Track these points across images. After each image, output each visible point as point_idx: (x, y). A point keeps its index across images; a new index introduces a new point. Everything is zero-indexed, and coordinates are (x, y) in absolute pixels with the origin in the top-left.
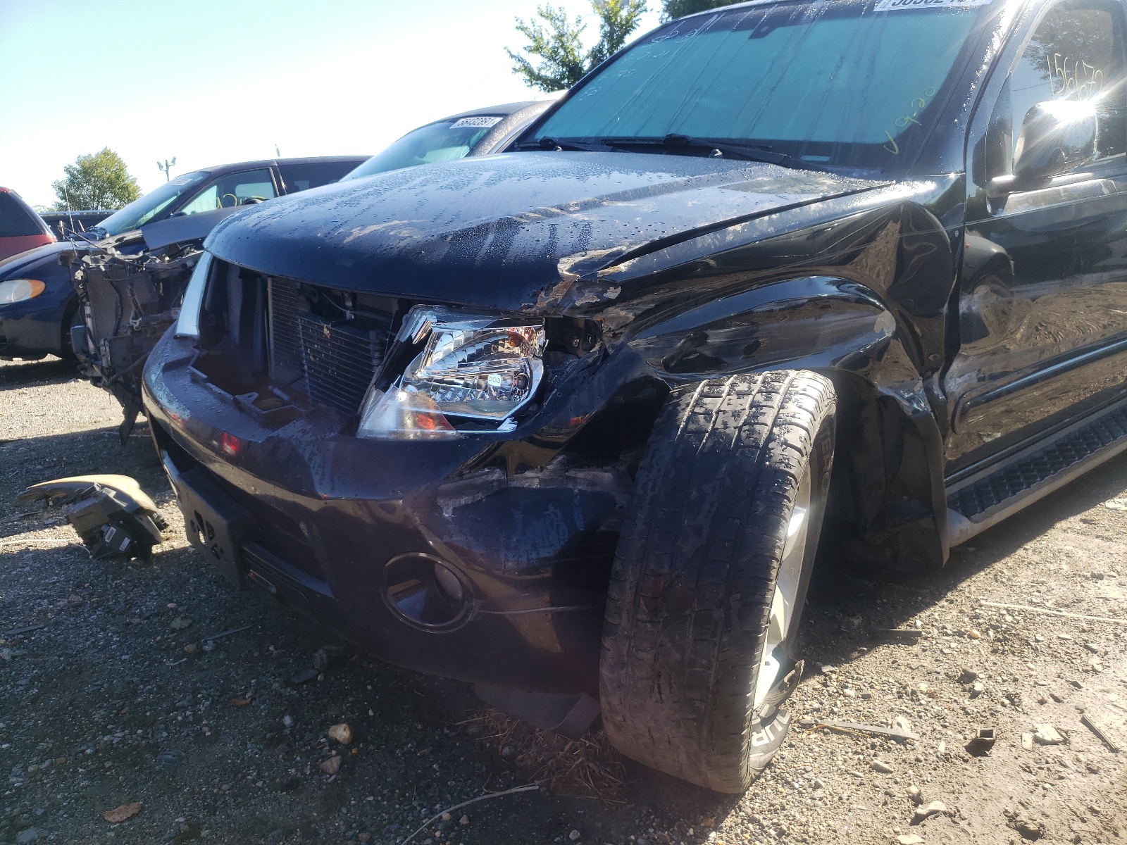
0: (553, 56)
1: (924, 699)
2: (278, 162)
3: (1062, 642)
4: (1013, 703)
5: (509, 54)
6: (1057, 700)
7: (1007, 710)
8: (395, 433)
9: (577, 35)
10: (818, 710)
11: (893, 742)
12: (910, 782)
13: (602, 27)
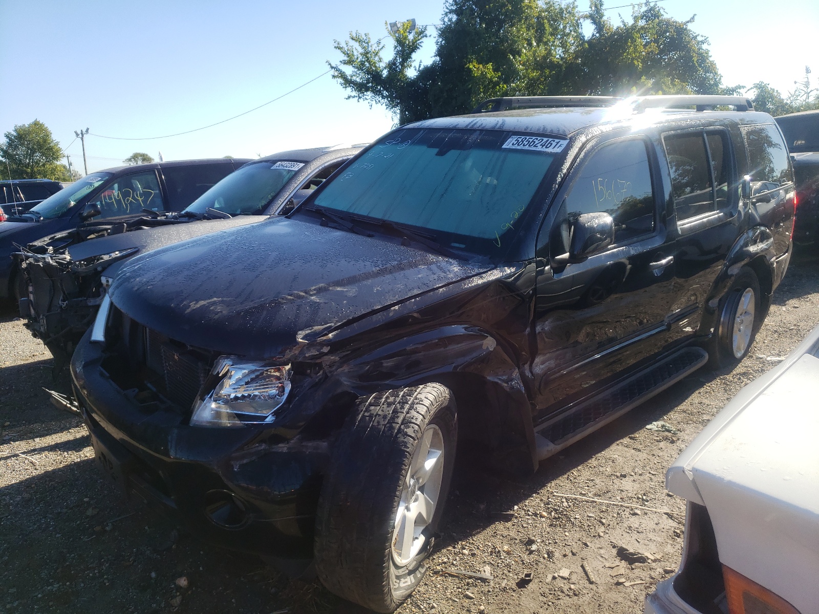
0: (361, 67)
1: (503, 555)
2: (161, 165)
3: (589, 518)
4: (549, 557)
5: (329, 66)
6: (574, 554)
7: (545, 561)
8: (211, 422)
9: (378, 52)
10: (445, 563)
11: (479, 581)
12: (482, 604)
13: (396, 47)
